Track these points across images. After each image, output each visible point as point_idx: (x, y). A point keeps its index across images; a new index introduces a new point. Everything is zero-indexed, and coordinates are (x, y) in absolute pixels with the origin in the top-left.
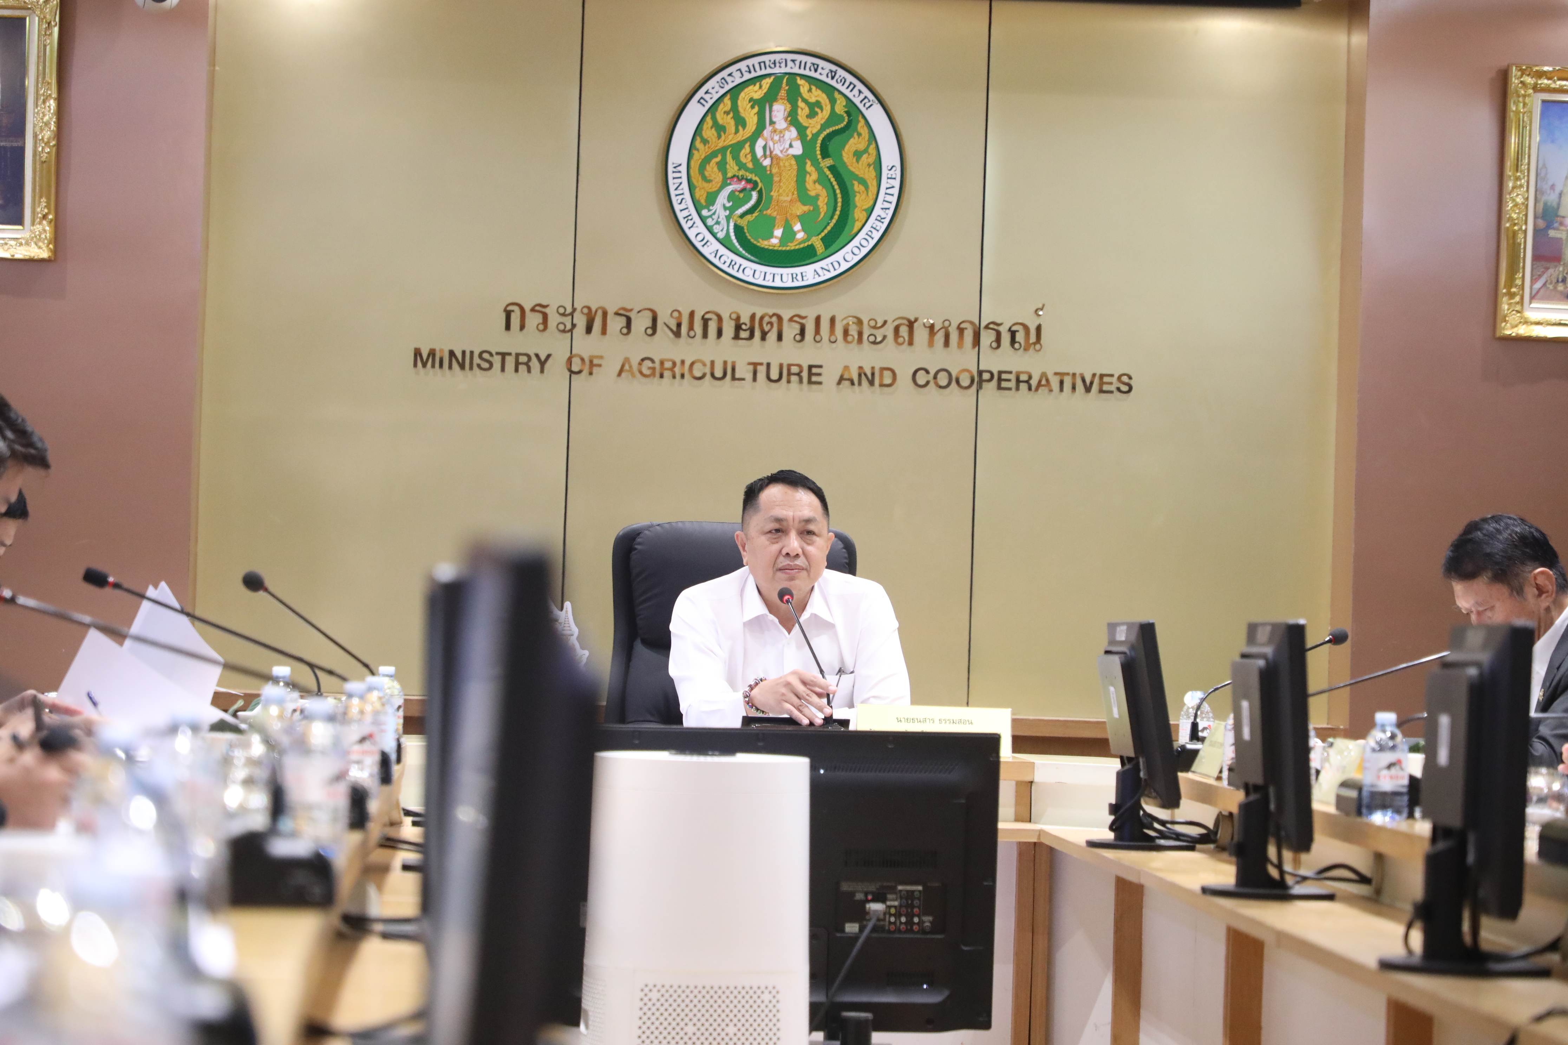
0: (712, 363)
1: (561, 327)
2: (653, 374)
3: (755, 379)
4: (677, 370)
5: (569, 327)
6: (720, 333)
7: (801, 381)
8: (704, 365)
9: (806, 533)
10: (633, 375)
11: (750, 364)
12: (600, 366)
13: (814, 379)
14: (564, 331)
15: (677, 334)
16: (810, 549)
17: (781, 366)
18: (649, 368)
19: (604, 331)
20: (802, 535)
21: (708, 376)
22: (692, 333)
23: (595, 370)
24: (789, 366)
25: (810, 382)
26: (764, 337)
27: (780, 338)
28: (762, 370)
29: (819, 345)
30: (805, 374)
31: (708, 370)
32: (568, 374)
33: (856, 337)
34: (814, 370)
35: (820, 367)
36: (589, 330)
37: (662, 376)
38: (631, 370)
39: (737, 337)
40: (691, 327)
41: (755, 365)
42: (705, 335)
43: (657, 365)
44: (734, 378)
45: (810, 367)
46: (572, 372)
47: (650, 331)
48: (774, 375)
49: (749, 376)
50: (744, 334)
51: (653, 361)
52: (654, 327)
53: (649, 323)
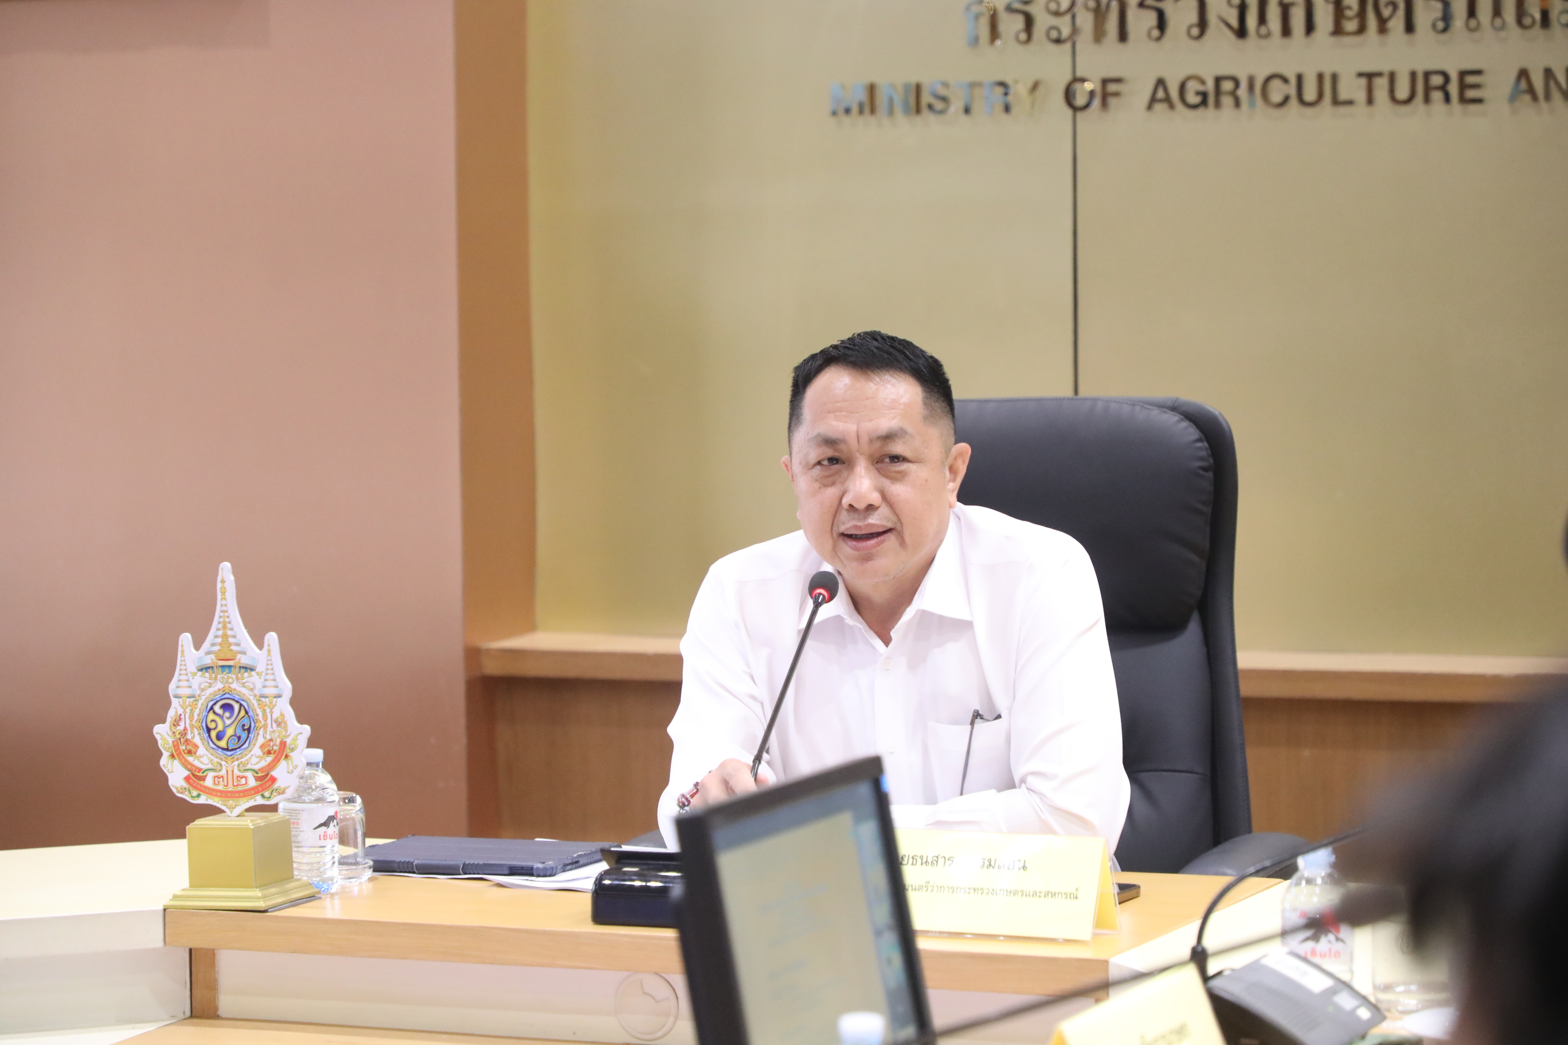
0: (1300, 78)
1: (1054, 34)
2: (1204, 102)
3: (1370, 101)
4: (1242, 92)
5: (1066, 32)
6: (1310, 27)
7: (1447, 99)
8: (1285, 80)
9: (887, 460)
10: (1172, 106)
11: (1360, 75)
12: (1117, 94)
13: (1471, 94)
14: (1058, 41)
15: (1241, 32)
16: (899, 490)
17: (1413, 75)
18: (1198, 93)
19: (1123, 36)
20: (879, 465)
21: (1294, 101)
22: (1263, 30)
23: (1112, 101)
24: (1427, 75)
25: (1463, 100)
26: (1382, 29)
27: (1410, 27)
28: (1382, 85)
29: (1477, 35)
30: (1453, 88)
31: (1292, 90)
32: (1069, 112)
33: (1538, 16)
34: (1470, 79)
35: (1478, 72)
36: (1099, 35)
37: (1218, 105)
38: (1168, 100)
39: (1338, 31)
40: (1262, 19)
41: (1370, 77)
42: (1286, 31)
43: (1210, 86)
44: (1336, 102)
45: (1463, 74)
46: (1075, 109)
47: (1195, 31)
48: (1402, 92)
49: (1360, 96)
50: (1351, 26)
51: (1203, 82)
52: (1203, 24)
53: (1193, 18)
